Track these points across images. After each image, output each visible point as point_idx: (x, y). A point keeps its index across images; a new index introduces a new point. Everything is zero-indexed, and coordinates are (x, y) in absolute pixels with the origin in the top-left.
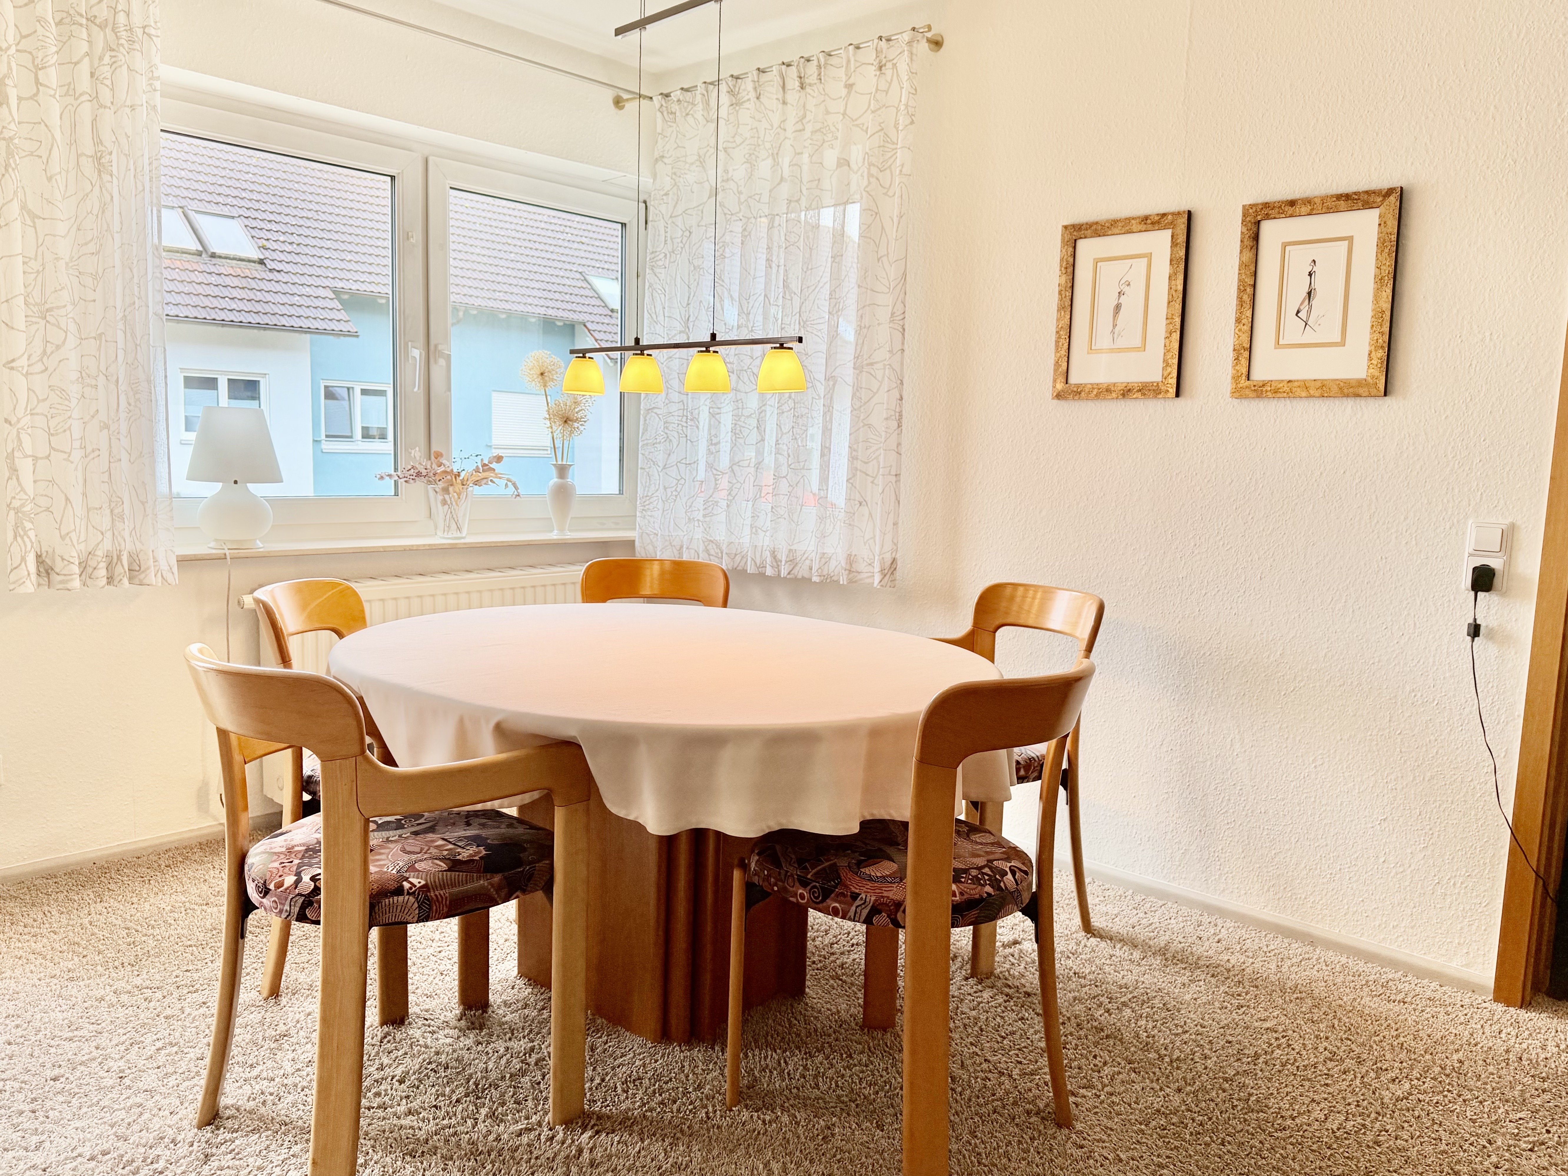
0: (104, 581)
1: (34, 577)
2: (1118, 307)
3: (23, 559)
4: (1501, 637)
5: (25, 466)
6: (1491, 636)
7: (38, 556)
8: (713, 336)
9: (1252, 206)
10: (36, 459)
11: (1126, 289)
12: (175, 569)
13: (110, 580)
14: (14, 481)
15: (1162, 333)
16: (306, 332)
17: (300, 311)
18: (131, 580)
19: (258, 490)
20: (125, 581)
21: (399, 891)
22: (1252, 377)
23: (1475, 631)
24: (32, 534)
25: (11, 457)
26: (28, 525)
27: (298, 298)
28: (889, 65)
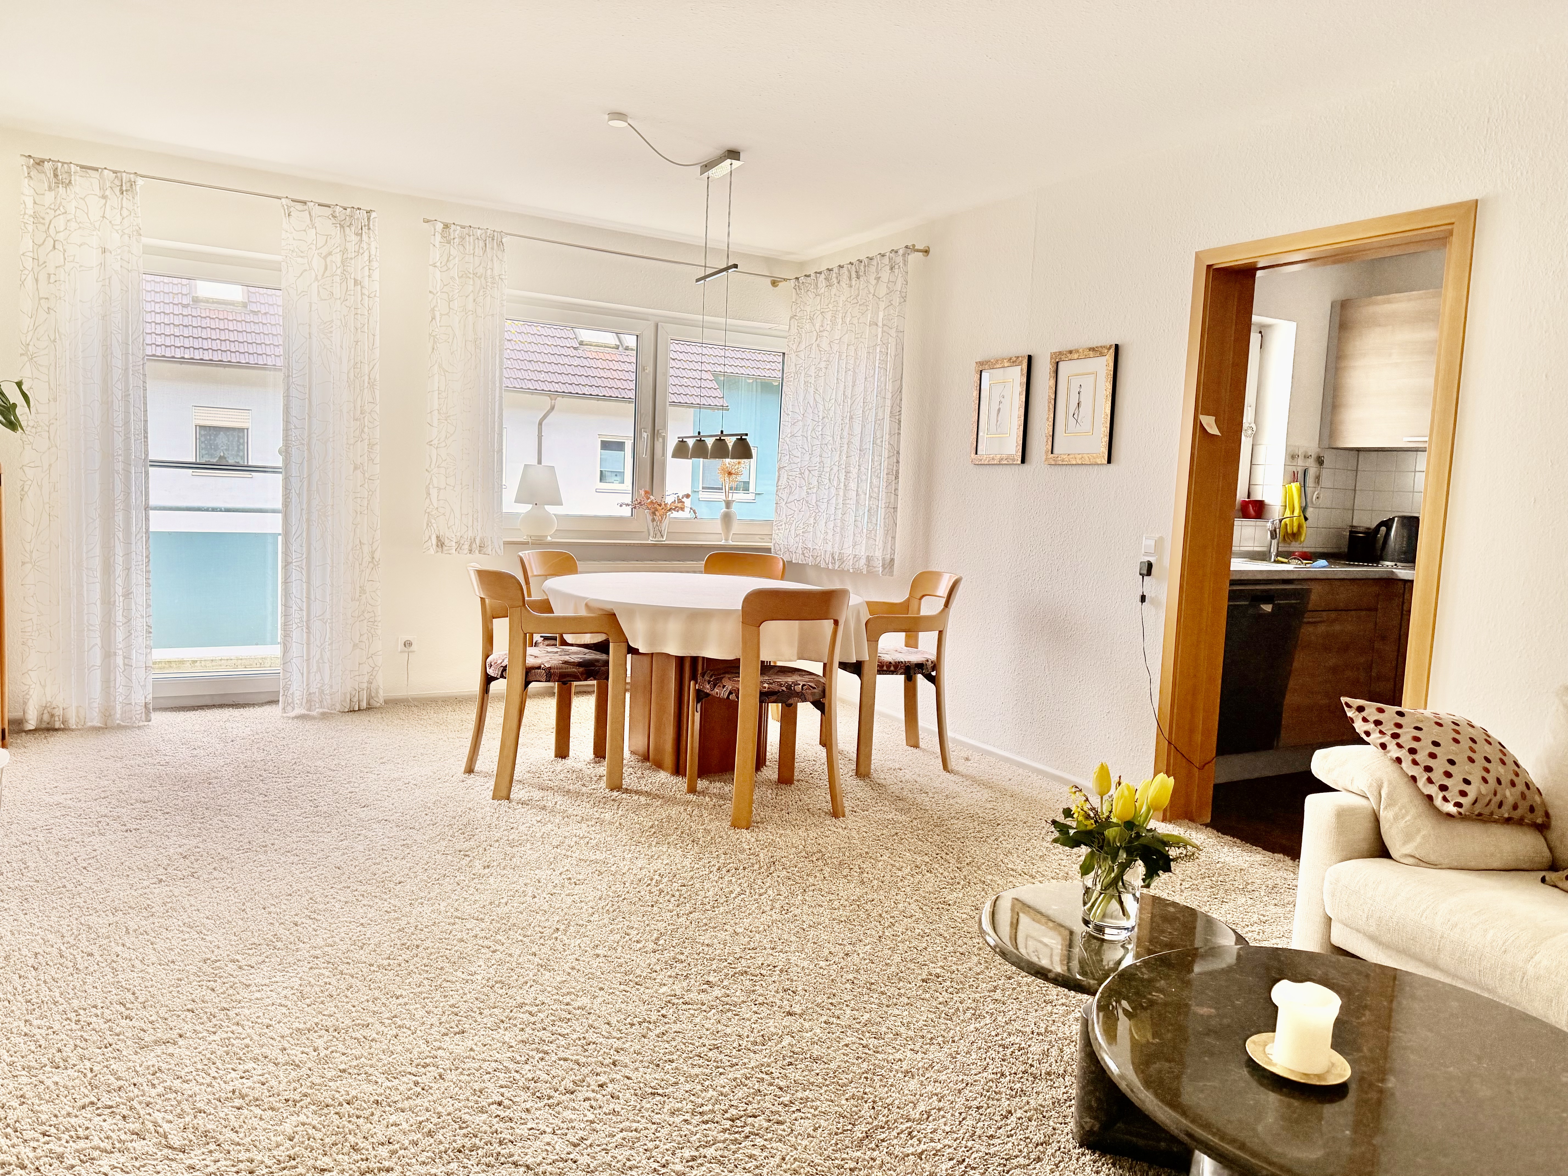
0: (466, 551)
1: (434, 547)
2: (999, 410)
3: (430, 537)
4: (1156, 603)
5: (434, 492)
6: (1152, 602)
7: (438, 537)
8: (722, 432)
9: (1055, 353)
10: (439, 489)
11: (1002, 400)
12: (502, 547)
13: (470, 551)
14: (428, 500)
15: (1016, 427)
16: (690, 407)
17: (687, 391)
18: (480, 552)
19: (551, 509)
20: (477, 552)
21: (539, 668)
22: (1055, 451)
23: (1143, 599)
24: (434, 525)
25: (428, 488)
26: (433, 521)
27: (686, 380)
28: (897, 267)
